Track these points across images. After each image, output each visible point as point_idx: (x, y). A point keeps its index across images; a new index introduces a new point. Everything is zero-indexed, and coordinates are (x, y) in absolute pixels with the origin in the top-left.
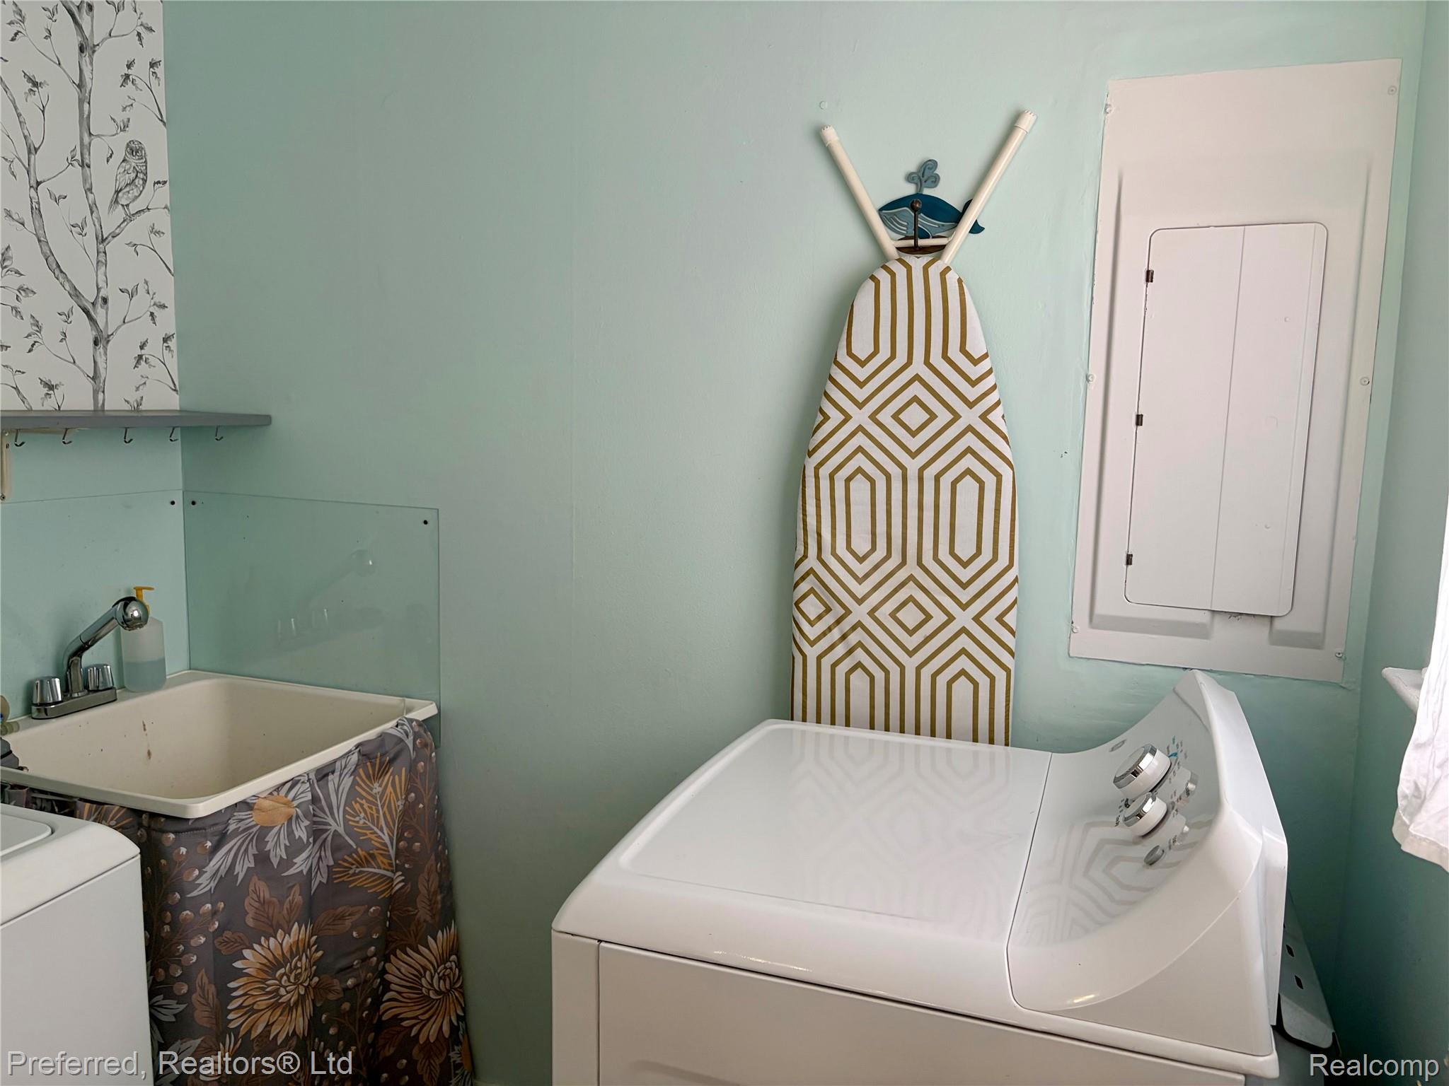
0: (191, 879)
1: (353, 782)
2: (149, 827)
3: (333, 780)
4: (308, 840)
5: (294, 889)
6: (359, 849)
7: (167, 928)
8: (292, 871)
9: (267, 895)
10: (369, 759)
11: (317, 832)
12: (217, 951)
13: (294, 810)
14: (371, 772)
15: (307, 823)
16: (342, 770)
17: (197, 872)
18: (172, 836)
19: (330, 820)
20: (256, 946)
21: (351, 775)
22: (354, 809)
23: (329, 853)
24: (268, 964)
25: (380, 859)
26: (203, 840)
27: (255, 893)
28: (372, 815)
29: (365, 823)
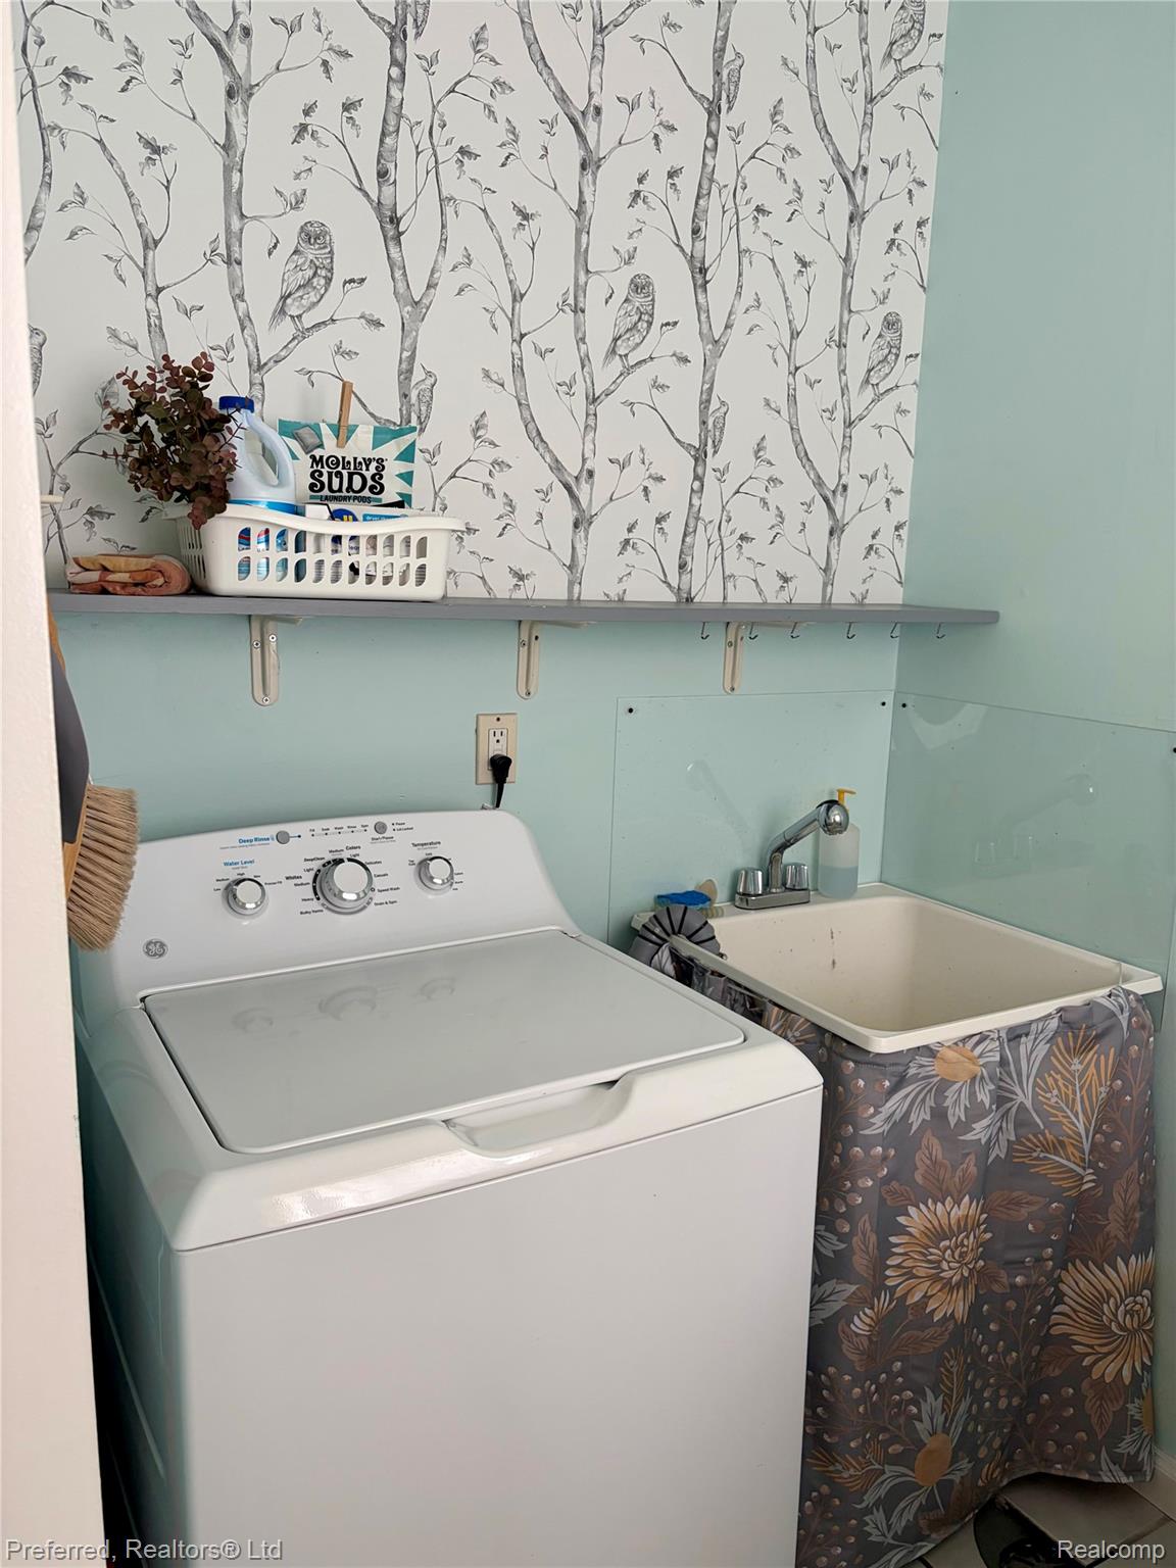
0: (865, 1115)
1: (1048, 1051)
2: (831, 1048)
3: (1025, 1044)
4: (990, 1106)
5: (970, 1157)
6: (1046, 1131)
7: (837, 1159)
8: (969, 1137)
9: (940, 1156)
10: (1072, 1028)
11: (1001, 1099)
12: (882, 1200)
13: (978, 1069)
14: (1071, 1044)
15: (993, 1087)
16: (1038, 1034)
17: (872, 1110)
18: (852, 1064)
19: (1017, 1090)
20: (922, 1206)
21: (1048, 1042)
22: (1046, 1084)
23: (1011, 1126)
24: (933, 1230)
25: (1070, 1149)
26: (881, 1077)
27: (928, 1148)
28: (1067, 1095)
29: (1056, 1102)
